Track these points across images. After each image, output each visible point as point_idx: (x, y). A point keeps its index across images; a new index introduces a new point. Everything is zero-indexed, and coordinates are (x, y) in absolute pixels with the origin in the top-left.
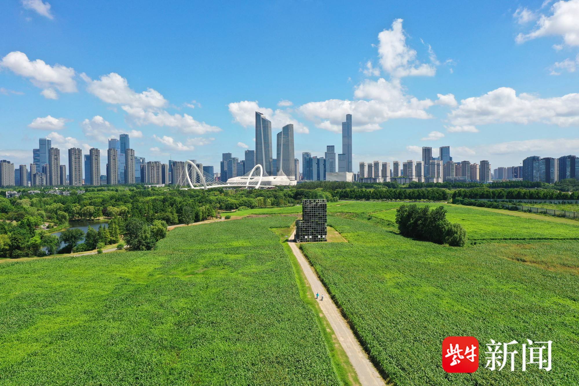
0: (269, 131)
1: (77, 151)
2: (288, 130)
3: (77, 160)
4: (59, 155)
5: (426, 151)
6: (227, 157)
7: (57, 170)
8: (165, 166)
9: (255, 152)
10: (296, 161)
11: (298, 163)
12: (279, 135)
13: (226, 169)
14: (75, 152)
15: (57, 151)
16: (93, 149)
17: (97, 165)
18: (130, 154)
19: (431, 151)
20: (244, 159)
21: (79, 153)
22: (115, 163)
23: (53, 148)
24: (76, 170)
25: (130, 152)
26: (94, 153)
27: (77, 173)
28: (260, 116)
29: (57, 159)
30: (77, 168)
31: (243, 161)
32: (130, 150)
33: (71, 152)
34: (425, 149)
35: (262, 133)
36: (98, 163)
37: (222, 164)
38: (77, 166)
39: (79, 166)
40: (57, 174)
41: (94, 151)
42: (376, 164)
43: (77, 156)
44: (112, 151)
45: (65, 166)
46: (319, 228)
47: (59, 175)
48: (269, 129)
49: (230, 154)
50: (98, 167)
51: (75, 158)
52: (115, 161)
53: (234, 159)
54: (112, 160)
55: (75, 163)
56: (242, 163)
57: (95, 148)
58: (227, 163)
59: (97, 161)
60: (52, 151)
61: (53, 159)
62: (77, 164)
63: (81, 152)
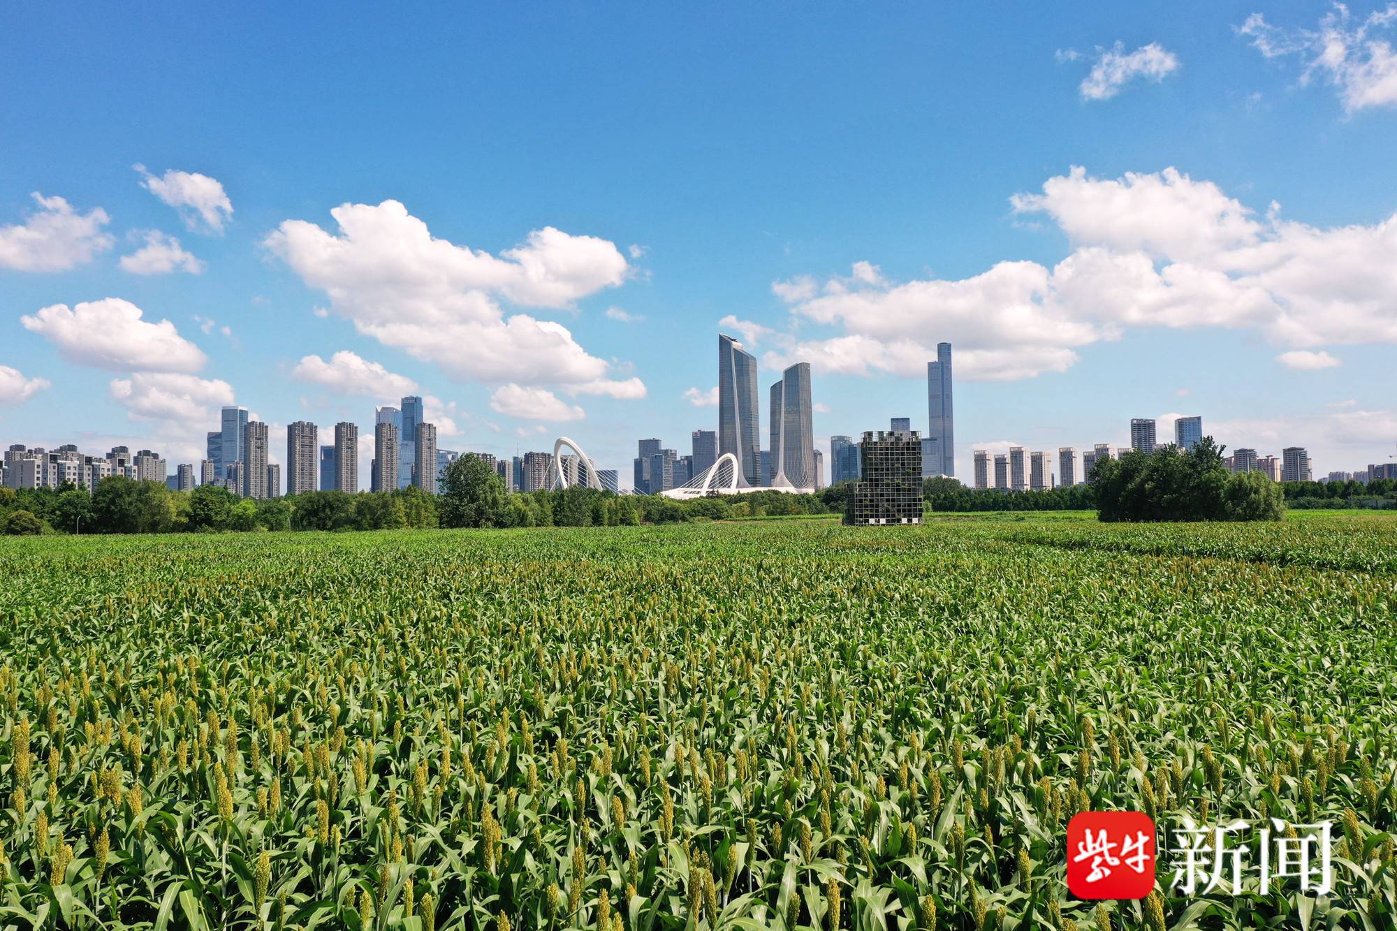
0: (752, 380)
1: (307, 430)
2: (796, 377)
3: (307, 449)
4: (267, 437)
5: (1139, 430)
6: (649, 447)
7: (261, 473)
8: (504, 466)
9: (717, 435)
10: (817, 455)
11: (821, 462)
12: (775, 389)
13: (646, 476)
14: (303, 432)
15: (263, 428)
16: (342, 424)
17: (352, 460)
18: (426, 435)
19: (1154, 430)
20: (690, 453)
21: (311, 433)
22: (392, 456)
23: (253, 423)
24: (303, 474)
25: (425, 430)
26: (345, 433)
27: (306, 480)
28: (729, 344)
29: (262, 448)
30: (307, 467)
31: (687, 457)
32: (427, 427)
33: (293, 431)
34: (1139, 425)
35: (735, 385)
36: (352, 456)
37: (638, 465)
38: (307, 463)
39: (311, 465)
40: (262, 482)
41: (344, 430)
42: (1017, 455)
43: (307, 441)
44: (385, 430)
45: (277, 466)
46: (904, 500)
47: (266, 484)
48: (751, 375)
49: (656, 442)
50: (352, 465)
51: (303, 446)
52: (392, 452)
53: (666, 452)
54: (384, 450)
55: (303, 456)
56: (686, 462)
57: (348, 421)
58: (649, 461)
59: (352, 452)
60: (252, 429)
61: (253, 448)
62: (307, 457)
63: (316, 432)
